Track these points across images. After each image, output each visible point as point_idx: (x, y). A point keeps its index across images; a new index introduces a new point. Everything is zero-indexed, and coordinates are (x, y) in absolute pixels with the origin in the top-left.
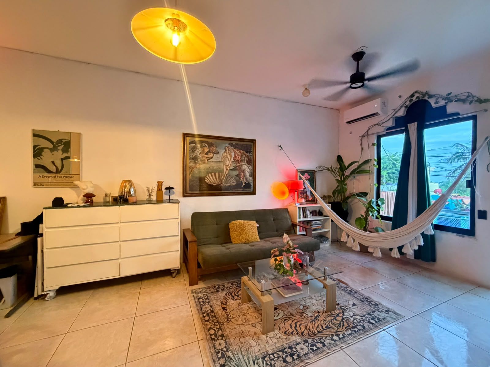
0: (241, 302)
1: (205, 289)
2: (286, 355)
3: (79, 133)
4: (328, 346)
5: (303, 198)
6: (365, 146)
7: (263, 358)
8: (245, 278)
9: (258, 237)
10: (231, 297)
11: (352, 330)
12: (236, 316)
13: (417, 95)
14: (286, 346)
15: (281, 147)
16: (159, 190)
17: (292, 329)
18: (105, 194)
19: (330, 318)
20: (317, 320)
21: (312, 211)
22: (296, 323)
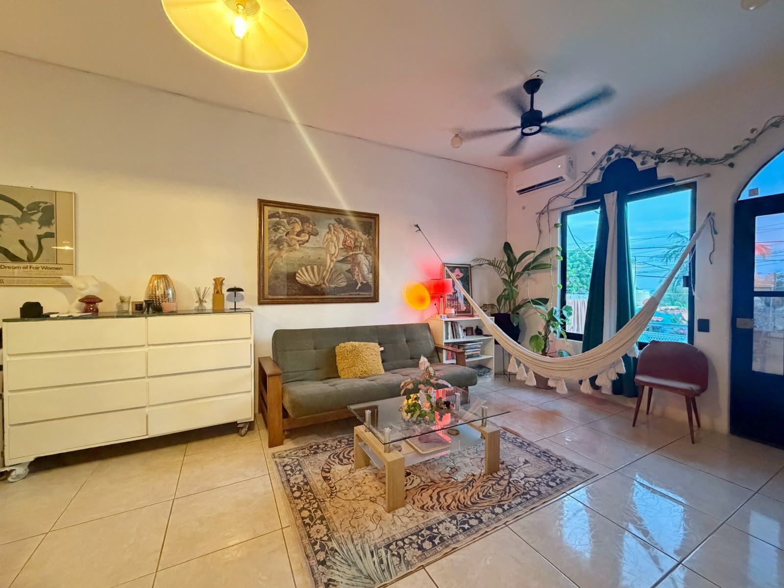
0: (353, 467)
1: (295, 451)
2: (423, 539)
3: (72, 193)
4: (487, 522)
5: (453, 307)
6: (545, 228)
7: (388, 546)
8: (359, 429)
9: (382, 367)
10: (337, 460)
11: (522, 497)
12: (345, 488)
13: (616, 151)
14: (423, 526)
15: (418, 227)
16: (218, 292)
17: (433, 502)
18: (120, 298)
19: (490, 482)
20: (471, 488)
21: (466, 328)
22: (438, 493)
